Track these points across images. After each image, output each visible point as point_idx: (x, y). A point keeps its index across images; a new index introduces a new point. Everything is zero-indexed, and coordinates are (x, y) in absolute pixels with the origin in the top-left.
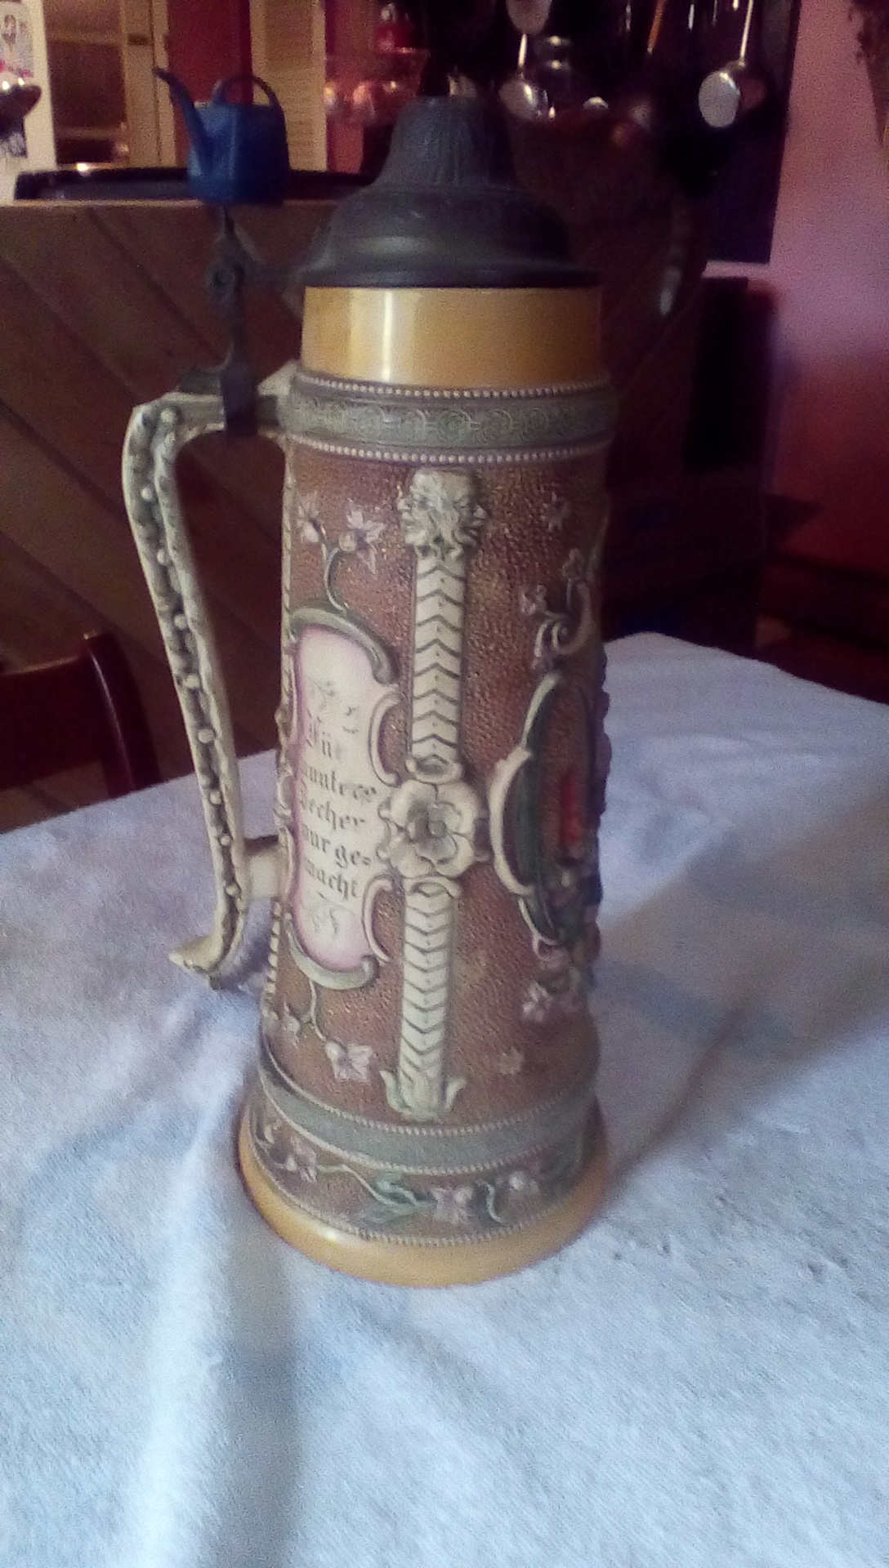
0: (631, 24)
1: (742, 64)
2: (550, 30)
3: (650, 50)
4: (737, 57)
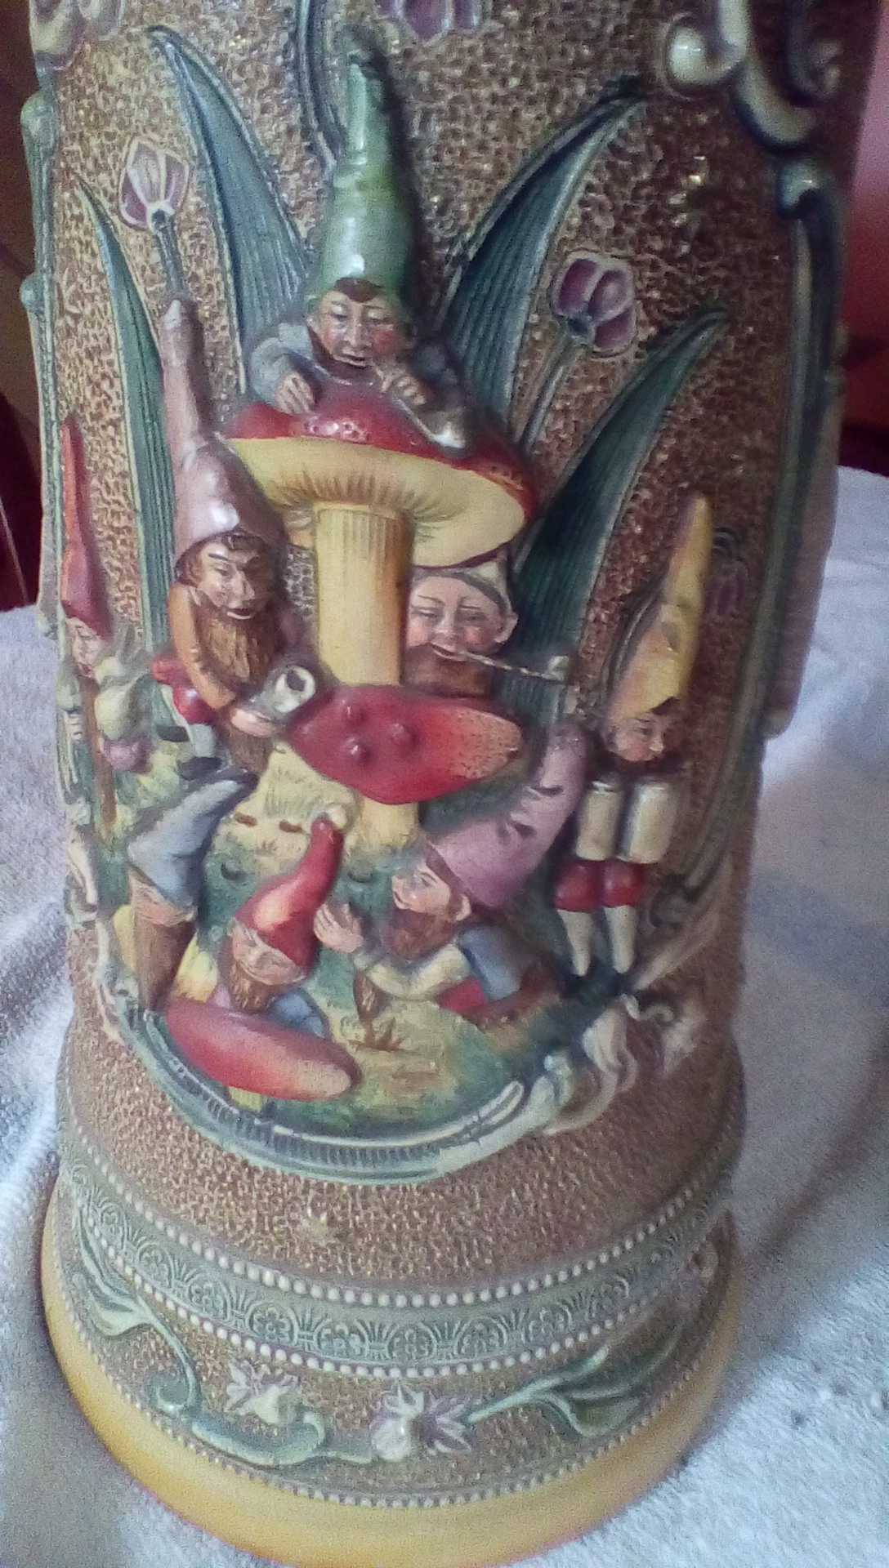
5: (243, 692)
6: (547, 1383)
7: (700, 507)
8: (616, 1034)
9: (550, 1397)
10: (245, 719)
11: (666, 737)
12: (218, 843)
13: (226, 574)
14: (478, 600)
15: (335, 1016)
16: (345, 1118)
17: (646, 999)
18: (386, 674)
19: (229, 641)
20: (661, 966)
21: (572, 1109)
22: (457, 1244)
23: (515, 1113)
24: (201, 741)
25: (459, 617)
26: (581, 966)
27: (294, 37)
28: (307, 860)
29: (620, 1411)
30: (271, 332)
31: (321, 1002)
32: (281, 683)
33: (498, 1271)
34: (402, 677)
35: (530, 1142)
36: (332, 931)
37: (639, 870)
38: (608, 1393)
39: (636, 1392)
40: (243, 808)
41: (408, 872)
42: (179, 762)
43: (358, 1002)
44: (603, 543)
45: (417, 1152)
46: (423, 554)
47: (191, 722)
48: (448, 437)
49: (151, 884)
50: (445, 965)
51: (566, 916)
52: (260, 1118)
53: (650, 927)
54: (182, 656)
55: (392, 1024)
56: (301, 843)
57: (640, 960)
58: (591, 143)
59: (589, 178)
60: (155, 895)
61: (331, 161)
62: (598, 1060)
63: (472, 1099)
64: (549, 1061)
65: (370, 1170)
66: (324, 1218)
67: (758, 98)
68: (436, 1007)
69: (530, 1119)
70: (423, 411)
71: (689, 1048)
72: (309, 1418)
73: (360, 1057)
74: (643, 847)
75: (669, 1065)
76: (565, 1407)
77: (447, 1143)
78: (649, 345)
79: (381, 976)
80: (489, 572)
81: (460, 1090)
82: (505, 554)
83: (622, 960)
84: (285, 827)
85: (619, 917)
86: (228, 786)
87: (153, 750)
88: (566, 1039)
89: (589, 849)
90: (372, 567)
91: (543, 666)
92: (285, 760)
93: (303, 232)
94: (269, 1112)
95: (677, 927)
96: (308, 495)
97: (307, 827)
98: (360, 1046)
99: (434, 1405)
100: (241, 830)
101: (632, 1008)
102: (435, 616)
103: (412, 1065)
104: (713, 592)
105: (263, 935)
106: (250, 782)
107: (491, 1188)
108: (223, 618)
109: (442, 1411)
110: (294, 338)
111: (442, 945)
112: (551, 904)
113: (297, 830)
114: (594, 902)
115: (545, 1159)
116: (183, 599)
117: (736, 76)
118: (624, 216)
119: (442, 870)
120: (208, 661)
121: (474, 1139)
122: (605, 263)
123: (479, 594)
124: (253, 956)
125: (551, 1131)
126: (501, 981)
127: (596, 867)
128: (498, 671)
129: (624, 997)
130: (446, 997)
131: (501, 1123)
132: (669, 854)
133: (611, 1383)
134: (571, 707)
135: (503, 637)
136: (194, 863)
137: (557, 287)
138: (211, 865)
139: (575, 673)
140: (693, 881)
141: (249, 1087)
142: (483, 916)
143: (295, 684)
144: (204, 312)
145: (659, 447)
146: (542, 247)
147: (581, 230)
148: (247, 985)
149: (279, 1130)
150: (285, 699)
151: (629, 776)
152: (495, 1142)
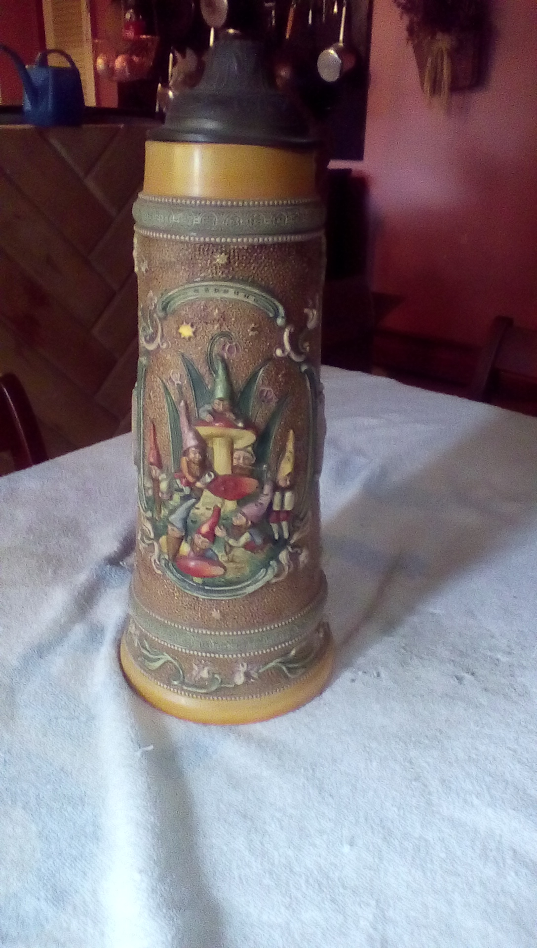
0: (275, 22)
1: (341, 44)
2: (228, 25)
3: (287, 36)
4: (338, 40)
5: (198, 479)
6: (278, 660)
7: (291, 432)
8: (287, 555)
9: (280, 665)
10: (199, 484)
11: (290, 481)
12: (191, 514)
13: (195, 454)
14: (248, 455)
15: (220, 555)
16: (223, 581)
17: (293, 546)
18: (229, 472)
19: (196, 468)
20: (295, 538)
21: (276, 576)
22: (252, 615)
23: (264, 577)
24: (187, 490)
25: (244, 458)
26: (277, 537)
27: (207, 355)
28: (212, 516)
29: (300, 672)
30: (203, 406)
31: (216, 552)
32: (207, 476)
33: (263, 623)
34: (232, 472)
35: (268, 584)
36: (219, 532)
37: (287, 512)
38: (297, 665)
39: (304, 667)
40: (197, 506)
41: (236, 516)
42: (181, 497)
43: (225, 551)
44: (272, 441)
45: (241, 588)
46: (235, 446)
47: (185, 487)
48: (240, 425)
49: (175, 526)
50: (245, 538)
51: (272, 524)
52: (202, 585)
53: (292, 529)
54: (184, 472)
55: (233, 555)
56: (211, 512)
57: (290, 535)
58: (263, 369)
59: (263, 375)
60: (175, 529)
61: (214, 375)
62: (283, 562)
63: (254, 573)
64: (271, 563)
65: (230, 595)
66: (219, 611)
67: (294, 357)
68: (243, 550)
69: (267, 578)
70: (235, 420)
71: (306, 561)
72: (216, 676)
73: (226, 565)
74: (288, 507)
75: (301, 566)
76: (284, 668)
77: (248, 586)
78: (277, 402)
79: (231, 542)
80: (250, 449)
81: (250, 572)
82: (253, 445)
83: (286, 535)
84: (207, 509)
85: (284, 524)
86: (194, 500)
87: (174, 495)
88: (275, 557)
89: (276, 508)
90: (226, 450)
91: (262, 467)
92: (207, 493)
93: (209, 388)
94: (204, 584)
95: (298, 528)
96: (212, 437)
97: (212, 509)
98: (226, 562)
99: (250, 667)
100: (196, 511)
101: (290, 549)
102: (239, 459)
103: (239, 565)
104: (296, 449)
105: (203, 536)
106: (198, 499)
107: (260, 599)
108: (194, 463)
109: (251, 669)
110: (208, 407)
111: (245, 532)
112: (268, 522)
113: (210, 509)
114: (278, 521)
115: (272, 590)
116: (184, 460)
117: (289, 353)
118: (270, 380)
119: (244, 514)
120: (190, 472)
121: (255, 583)
122: (268, 389)
123: (248, 454)
124: (200, 541)
125: (274, 581)
126: (259, 541)
127: (278, 512)
128: (253, 470)
129: (288, 546)
130: (246, 546)
131: (261, 579)
132: (293, 509)
133: (297, 663)
134: (269, 475)
135: (252, 462)
136: (185, 521)
137: (259, 394)
138: (189, 521)
139: (269, 468)
140: (301, 516)
141: (198, 576)
142: (254, 525)
143: (210, 476)
144: (188, 402)
145: (282, 421)
146: (255, 387)
147: (262, 384)
148: (198, 549)
149: (206, 588)
150: (208, 479)
151: (283, 490)
152: (260, 584)
